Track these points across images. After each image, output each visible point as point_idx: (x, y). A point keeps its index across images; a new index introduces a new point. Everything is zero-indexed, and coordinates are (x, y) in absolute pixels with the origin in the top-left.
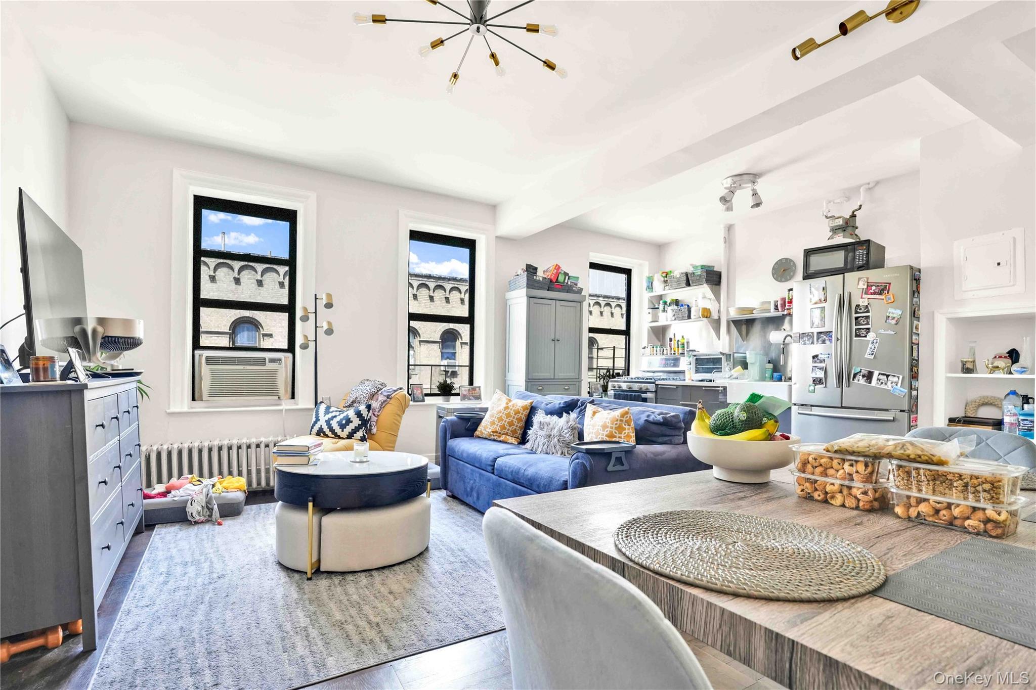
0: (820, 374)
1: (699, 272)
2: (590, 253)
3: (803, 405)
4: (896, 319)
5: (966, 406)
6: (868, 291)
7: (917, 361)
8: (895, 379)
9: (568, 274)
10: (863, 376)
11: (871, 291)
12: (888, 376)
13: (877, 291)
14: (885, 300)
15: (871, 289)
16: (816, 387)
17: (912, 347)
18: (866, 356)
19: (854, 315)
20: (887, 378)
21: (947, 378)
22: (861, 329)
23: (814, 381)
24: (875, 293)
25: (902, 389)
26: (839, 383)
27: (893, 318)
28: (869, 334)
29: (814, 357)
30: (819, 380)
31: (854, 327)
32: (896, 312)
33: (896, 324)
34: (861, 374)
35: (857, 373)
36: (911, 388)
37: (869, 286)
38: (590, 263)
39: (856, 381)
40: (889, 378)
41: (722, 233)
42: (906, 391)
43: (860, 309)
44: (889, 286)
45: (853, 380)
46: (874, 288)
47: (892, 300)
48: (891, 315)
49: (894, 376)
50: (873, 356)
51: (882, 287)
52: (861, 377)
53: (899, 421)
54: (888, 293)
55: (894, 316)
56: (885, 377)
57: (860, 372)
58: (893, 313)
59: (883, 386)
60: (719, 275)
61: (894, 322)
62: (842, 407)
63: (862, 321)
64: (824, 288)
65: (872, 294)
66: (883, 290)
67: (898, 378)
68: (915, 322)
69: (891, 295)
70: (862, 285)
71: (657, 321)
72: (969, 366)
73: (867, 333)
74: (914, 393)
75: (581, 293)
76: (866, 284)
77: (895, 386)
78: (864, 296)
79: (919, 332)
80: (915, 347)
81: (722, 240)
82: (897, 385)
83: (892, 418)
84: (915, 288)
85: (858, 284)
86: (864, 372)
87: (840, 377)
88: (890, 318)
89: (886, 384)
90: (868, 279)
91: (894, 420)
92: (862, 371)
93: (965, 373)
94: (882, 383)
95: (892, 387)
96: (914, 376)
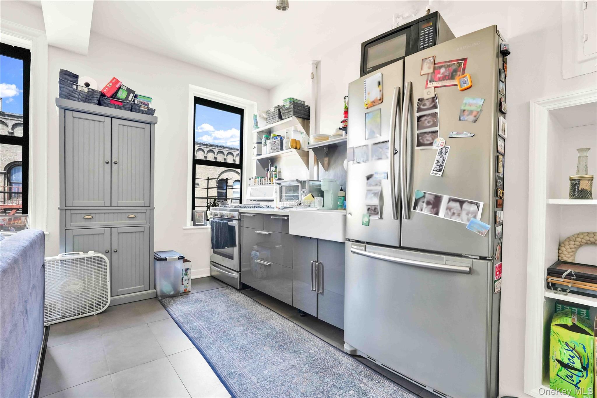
0: (375, 201)
1: (287, 105)
2: (190, 85)
3: (358, 241)
4: (474, 113)
5: (560, 245)
6: (435, 76)
7: (503, 179)
8: (474, 208)
9: (133, 92)
10: (428, 203)
11: (439, 76)
12: (462, 203)
13: (447, 74)
14: (458, 86)
15: (439, 73)
16: (371, 218)
17: (498, 157)
18: (431, 174)
19: (417, 115)
20: (461, 206)
21: (549, 206)
22: (425, 133)
23: (369, 209)
24: (444, 78)
25: (482, 223)
26: (397, 213)
27: (471, 112)
28: (436, 140)
29: (368, 178)
30: (373, 208)
31: (416, 132)
32: (474, 102)
33: (475, 121)
34: (425, 200)
35: (419, 199)
36: (495, 222)
37: (436, 67)
38: (195, 98)
39: (418, 210)
40: (465, 206)
41: (310, 69)
42: (489, 227)
43: (424, 105)
44: (465, 64)
45: (415, 209)
46: (442, 70)
47: (469, 84)
48: (467, 108)
49: (471, 203)
50: (441, 173)
51: (454, 67)
52: (425, 205)
53: (478, 274)
54: (463, 73)
55: (472, 108)
56: (457, 205)
57: (424, 196)
58: (470, 105)
59: (454, 219)
60: (308, 110)
61: (471, 118)
62: (401, 247)
63: (426, 122)
64: (379, 83)
65: (440, 80)
66: (455, 71)
67: (478, 205)
68: (501, 118)
69: (468, 77)
70: (428, 69)
71: (261, 155)
72: (583, 185)
73: (433, 139)
74: (499, 229)
75: (153, 115)
76: (432, 66)
77: (472, 219)
78: (429, 85)
79: (505, 136)
80: (501, 157)
81: (310, 76)
82: (475, 217)
83: (467, 269)
84: (501, 67)
85: (422, 69)
86: (429, 197)
87: (398, 205)
88: (466, 113)
89: (459, 215)
90: (434, 58)
91: (470, 272)
92: (427, 195)
93: (578, 198)
94: (454, 214)
95: (468, 220)
96: (499, 204)
